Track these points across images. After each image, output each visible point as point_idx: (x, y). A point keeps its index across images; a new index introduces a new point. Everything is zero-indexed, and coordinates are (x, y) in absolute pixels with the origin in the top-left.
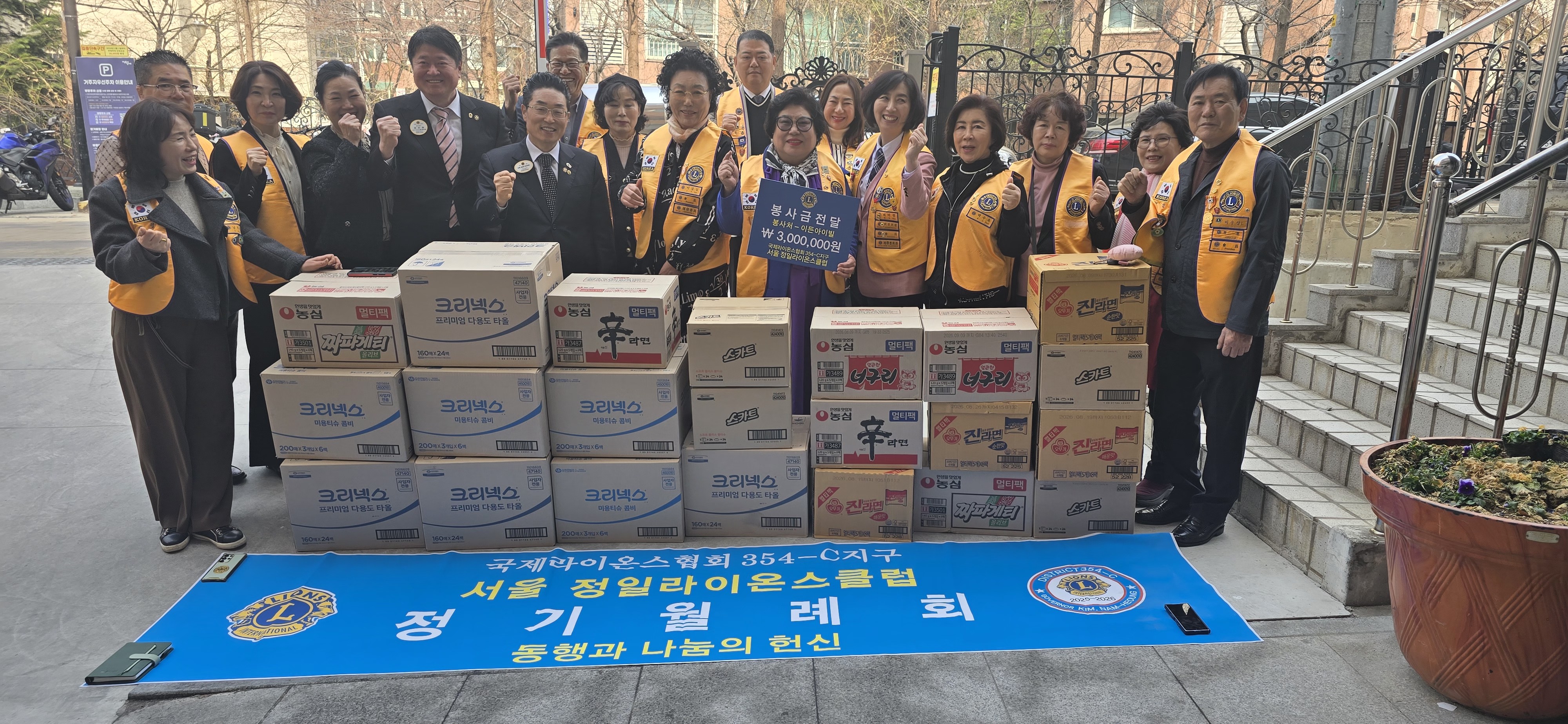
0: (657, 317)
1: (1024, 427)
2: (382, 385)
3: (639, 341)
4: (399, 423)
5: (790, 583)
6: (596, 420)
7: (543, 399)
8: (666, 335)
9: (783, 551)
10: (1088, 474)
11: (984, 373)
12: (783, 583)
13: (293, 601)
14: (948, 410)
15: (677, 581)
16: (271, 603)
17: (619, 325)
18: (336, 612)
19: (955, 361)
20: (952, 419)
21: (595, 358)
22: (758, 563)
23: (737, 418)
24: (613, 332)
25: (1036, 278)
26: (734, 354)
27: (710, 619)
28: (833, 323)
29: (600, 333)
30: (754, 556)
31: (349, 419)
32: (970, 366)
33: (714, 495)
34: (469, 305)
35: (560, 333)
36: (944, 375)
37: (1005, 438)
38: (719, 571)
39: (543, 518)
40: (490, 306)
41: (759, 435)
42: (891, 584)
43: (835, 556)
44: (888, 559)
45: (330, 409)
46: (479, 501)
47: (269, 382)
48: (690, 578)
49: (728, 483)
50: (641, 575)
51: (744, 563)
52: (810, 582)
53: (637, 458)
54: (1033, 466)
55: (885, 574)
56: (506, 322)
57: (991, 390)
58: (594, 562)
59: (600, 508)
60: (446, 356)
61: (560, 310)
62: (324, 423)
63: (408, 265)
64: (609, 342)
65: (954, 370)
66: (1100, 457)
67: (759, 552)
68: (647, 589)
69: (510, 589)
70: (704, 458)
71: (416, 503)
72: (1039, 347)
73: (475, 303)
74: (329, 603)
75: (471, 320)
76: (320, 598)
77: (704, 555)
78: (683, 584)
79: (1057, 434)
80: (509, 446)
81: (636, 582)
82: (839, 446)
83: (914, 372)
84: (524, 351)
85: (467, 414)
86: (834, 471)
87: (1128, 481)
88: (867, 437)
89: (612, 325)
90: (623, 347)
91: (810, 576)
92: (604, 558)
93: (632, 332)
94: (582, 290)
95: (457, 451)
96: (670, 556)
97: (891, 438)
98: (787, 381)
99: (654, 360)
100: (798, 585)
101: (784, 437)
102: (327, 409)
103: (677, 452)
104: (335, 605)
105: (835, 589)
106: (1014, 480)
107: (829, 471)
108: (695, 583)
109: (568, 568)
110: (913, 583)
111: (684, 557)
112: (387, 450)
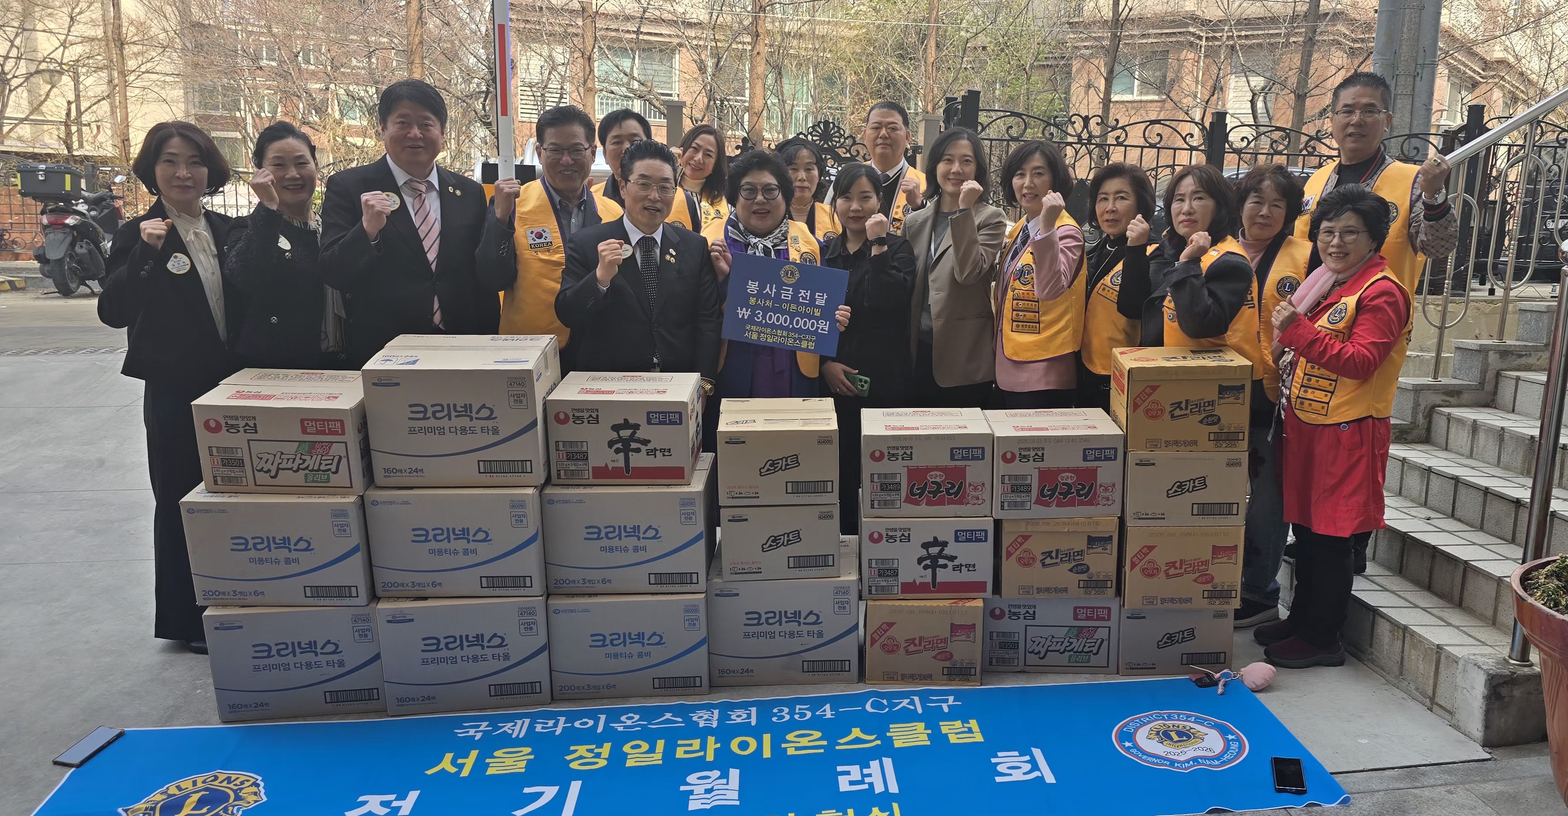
0: (681, 423)
1: (1109, 547)
2: (339, 513)
3: (658, 453)
4: (358, 559)
5: (833, 742)
6: (603, 549)
7: (539, 524)
8: (691, 446)
9: (821, 701)
10: (1181, 600)
11: (1064, 484)
12: (825, 743)
13: (206, 789)
14: (1022, 528)
15: (696, 744)
16: (177, 792)
17: (634, 433)
18: (265, 799)
19: (1030, 470)
20: (1026, 538)
21: (603, 474)
22: (792, 717)
23: (775, 542)
24: (626, 442)
25: (1122, 375)
26: (773, 466)
27: (740, 791)
28: (887, 427)
29: (611, 444)
30: (786, 710)
31: (294, 555)
32: (1047, 476)
33: (747, 635)
34: (449, 411)
35: (561, 444)
36: (1018, 487)
37: (1088, 560)
38: (744, 729)
39: (537, 671)
40: (477, 413)
41: (802, 562)
42: (953, 739)
43: (883, 707)
44: (946, 710)
45: (270, 543)
46: (458, 653)
47: (190, 511)
48: (711, 740)
49: (763, 620)
50: (651, 737)
51: (774, 719)
52: (857, 740)
53: (653, 594)
54: (1119, 591)
55: (945, 728)
56: (496, 431)
57: (1071, 504)
58: (591, 723)
59: (608, 655)
60: (420, 474)
61: (562, 416)
62: (261, 561)
63: (374, 364)
64: (622, 455)
65: (1029, 482)
66: (1195, 580)
67: (791, 704)
68: (660, 756)
69: (488, 761)
70: (735, 592)
71: (377, 657)
72: (1125, 454)
73: (459, 409)
74: (254, 789)
75: (453, 430)
76: (242, 783)
77: (726, 709)
78: (703, 747)
79: (1146, 555)
80: (495, 583)
81: (645, 746)
82: (895, 573)
83: (983, 484)
84: (519, 467)
85: (444, 545)
86: (890, 603)
87: (1225, 607)
88: (928, 562)
89: (625, 433)
90: (638, 460)
91: (856, 732)
92: (603, 718)
93: (649, 441)
94: (588, 392)
95: (429, 591)
96: (683, 711)
97: (956, 562)
98: (834, 498)
99: (677, 474)
100: (843, 744)
101: (831, 563)
102: (266, 544)
103: (702, 585)
104: (263, 791)
105: (886, 749)
106: (1097, 608)
107: (884, 603)
108: (718, 745)
109: (559, 731)
110: (979, 738)
111: (701, 713)
112: (343, 592)
